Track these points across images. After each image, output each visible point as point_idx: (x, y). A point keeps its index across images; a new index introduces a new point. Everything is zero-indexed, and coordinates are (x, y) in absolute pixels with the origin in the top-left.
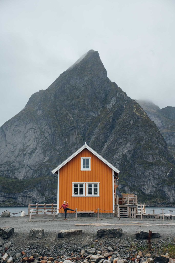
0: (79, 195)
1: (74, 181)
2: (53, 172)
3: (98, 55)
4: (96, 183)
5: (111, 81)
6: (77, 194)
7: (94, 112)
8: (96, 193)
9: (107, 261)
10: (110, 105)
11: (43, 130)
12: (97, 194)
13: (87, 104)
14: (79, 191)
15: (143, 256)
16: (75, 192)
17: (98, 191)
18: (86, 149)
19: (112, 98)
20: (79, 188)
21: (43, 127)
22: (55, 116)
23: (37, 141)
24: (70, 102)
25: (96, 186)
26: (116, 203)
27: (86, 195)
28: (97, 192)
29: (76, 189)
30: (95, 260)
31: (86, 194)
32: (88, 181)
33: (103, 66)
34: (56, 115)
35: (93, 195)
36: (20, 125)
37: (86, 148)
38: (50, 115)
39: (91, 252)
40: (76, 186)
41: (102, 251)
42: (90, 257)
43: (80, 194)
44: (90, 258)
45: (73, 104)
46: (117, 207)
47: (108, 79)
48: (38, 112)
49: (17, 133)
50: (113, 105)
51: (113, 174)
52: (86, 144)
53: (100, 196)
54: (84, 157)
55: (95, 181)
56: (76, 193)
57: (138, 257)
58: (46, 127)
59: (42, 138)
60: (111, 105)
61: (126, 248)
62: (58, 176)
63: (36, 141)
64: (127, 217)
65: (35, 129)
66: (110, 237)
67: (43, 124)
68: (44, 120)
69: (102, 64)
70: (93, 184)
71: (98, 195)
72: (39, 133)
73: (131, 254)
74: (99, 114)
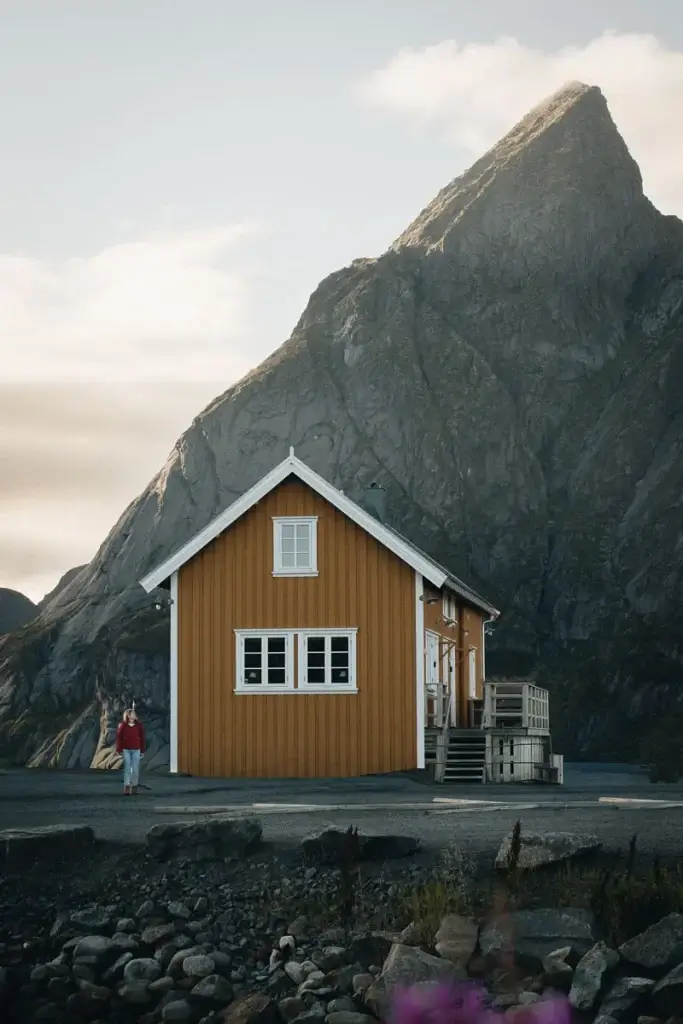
0: (265, 687)
1: (244, 626)
2: (150, 583)
3: (603, 101)
4: (340, 633)
5: (658, 212)
6: (258, 680)
7: (588, 349)
8: (343, 674)
9: (139, 963)
10: (657, 316)
11: (370, 431)
12: (345, 680)
13: (555, 314)
14: (265, 668)
15: (307, 939)
16: (247, 673)
17: (349, 667)
18: (292, 479)
19: (665, 286)
20: (265, 653)
21: (371, 417)
22: (417, 369)
23: (346, 479)
24: (484, 309)
25: (340, 644)
26: (430, 720)
27: (296, 686)
28: (347, 670)
29: (253, 661)
30: (93, 959)
31: (297, 681)
32: (306, 625)
33: (623, 148)
34: (421, 362)
35: (328, 686)
36: (273, 412)
37: (292, 474)
38: (396, 367)
39: (91, 923)
40: (253, 645)
41: (137, 920)
42: (74, 947)
43: (271, 680)
44: (76, 948)
45: (494, 314)
46: (435, 737)
47: (647, 205)
48: (347, 353)
49: (260, 444)
50: (671, 316)
51: (419, 590)
52: (292, 457)
53: (359, 691)
54: (286, 513)
55: (337, 624)
56: (253, 675)
57: (285, 940)
58: (382, 417)
59: (363, 465)
60: (664, 315)
61: (247, 906)
62: (172, 602)
63: (342, 477)
64: (480, 780)
65: (333, 429)
66: (198, 857)
67: (370, 405)
68: (372, 386)
69: (619, 139)
70: (328, 635)
71: (351, 687)
72: (350, 442)
73: (260, 929)
74: (611, 352)
